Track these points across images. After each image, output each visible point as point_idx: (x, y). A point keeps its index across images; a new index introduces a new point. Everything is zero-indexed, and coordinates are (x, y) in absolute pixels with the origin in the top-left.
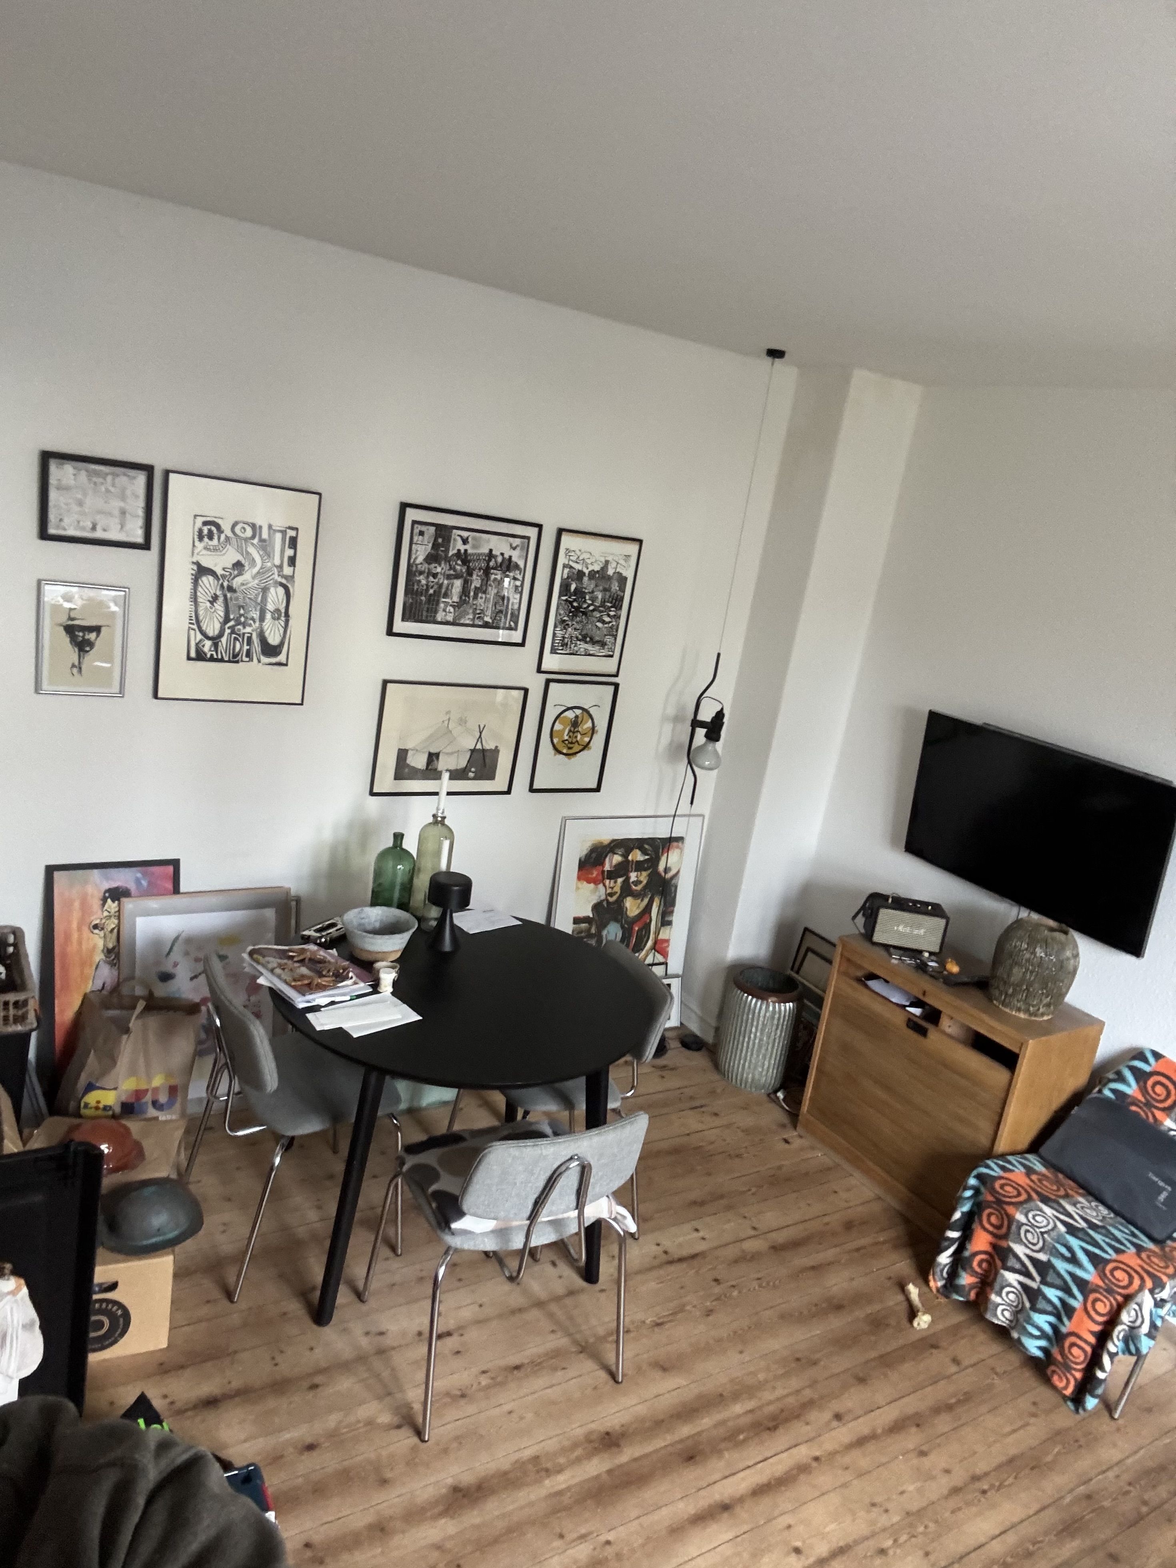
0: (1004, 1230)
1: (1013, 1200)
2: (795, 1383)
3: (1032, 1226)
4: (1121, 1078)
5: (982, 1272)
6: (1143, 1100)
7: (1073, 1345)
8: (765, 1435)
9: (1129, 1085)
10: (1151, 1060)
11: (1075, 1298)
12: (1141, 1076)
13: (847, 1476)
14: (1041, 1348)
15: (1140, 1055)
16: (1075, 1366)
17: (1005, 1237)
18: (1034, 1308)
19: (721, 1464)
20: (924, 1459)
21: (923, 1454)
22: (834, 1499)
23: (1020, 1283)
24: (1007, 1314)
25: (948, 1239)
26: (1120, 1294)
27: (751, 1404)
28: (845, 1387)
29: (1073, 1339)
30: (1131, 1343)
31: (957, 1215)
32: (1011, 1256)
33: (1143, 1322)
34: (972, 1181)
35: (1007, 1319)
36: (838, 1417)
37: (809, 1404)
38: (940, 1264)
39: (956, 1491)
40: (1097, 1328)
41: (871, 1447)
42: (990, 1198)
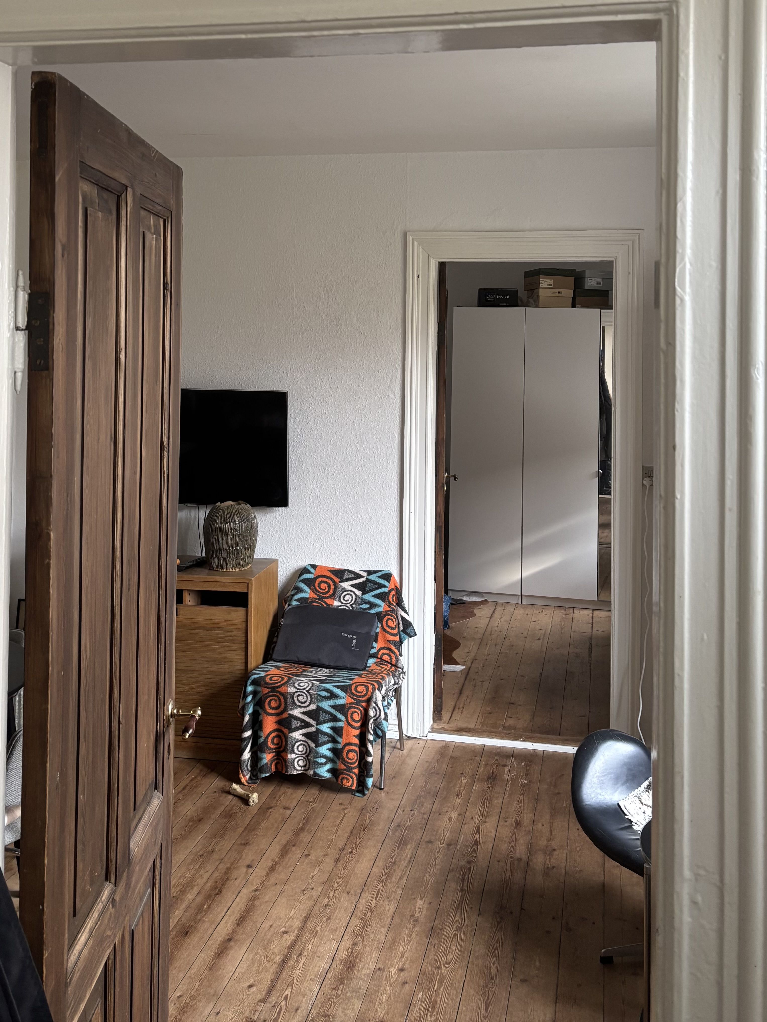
0: (283, 706)
1: (282, 683)
2: (210, 867)
3: (300, 690)
4: (300, 590)
5: (275, 747)
6: (316, 597)
7: (349, 751)
8: (218, 898)
9: (306, 592)
10: (312, 570)
11: (340, 720)
12: (309, 583)
13: (280, 888)
14: (328, 771)
15: (305, 571)
16: (353, 766)
17: (285, 710)
18: (318, 745)
19: (206, 925)
20: (310, 857)
21: (307, 856)
22: (283, 900)
23: (303, 735)
24: (301, 763)
25: (246, 739)
26: (363, 701)
27: (195, 891)
28: (240, 852)
29: (347, 748)
30: (378, 730)
31: (247, 718)
32: (293, 720)
33: (380, 712)
34: (250, 689)
35: (302, 767)
36: (249, 866)
37: (228, 870)
38: (244, 762)
39: (337, 860)
40: (357, 732)
41: (279, 868)
42: (267, 691)
